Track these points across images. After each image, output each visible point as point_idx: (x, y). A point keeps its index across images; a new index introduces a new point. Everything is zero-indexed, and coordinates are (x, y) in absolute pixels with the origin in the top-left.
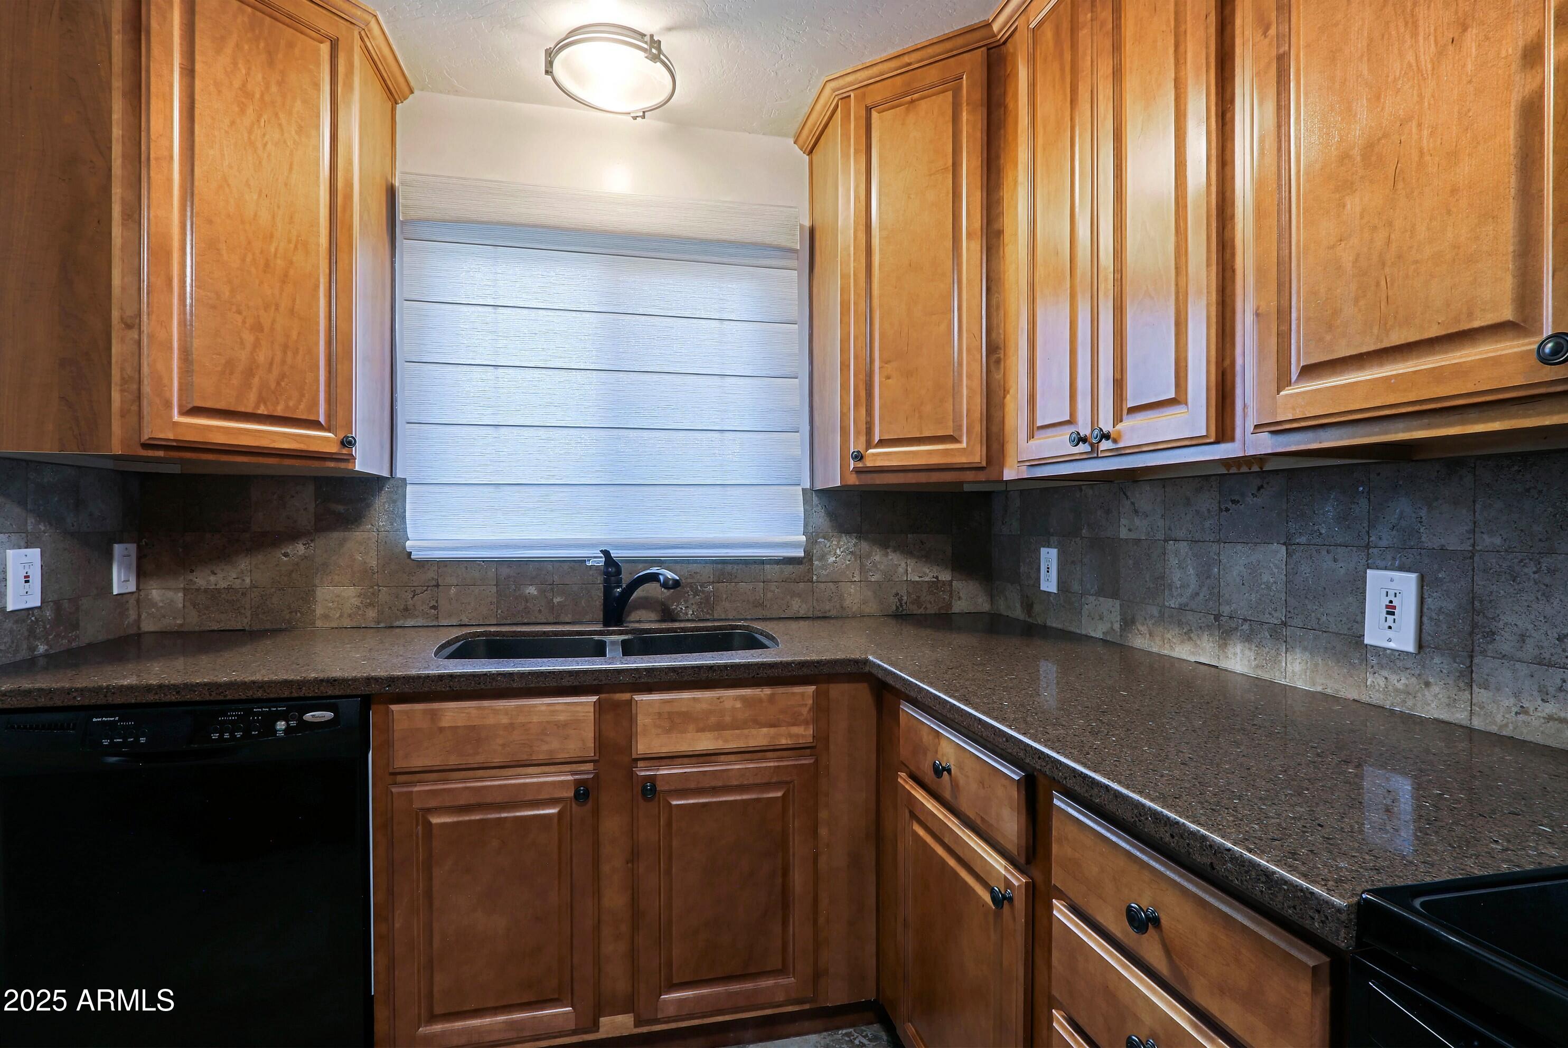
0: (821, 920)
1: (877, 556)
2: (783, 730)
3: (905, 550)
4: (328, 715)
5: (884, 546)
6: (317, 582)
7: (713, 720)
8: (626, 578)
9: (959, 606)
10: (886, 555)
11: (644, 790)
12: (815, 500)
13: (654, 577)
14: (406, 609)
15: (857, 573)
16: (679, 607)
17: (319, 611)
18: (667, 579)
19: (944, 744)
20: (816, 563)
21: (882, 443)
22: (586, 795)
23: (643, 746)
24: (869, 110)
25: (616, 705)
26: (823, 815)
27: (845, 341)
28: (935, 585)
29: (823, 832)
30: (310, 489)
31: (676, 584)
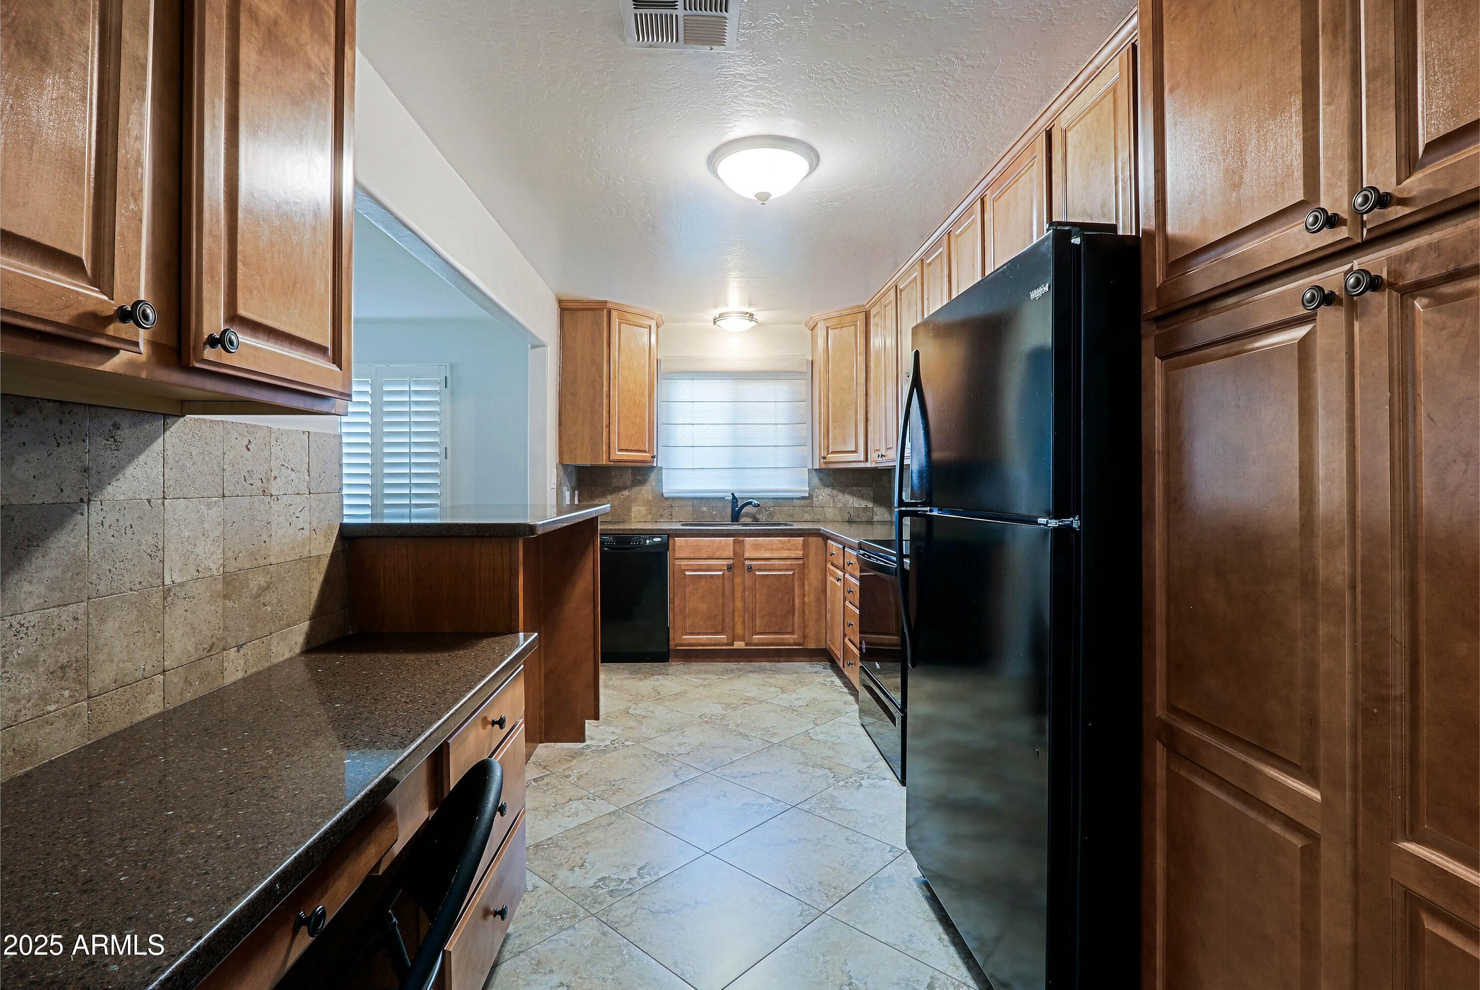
0: (806, 618)
1: (840, 496)
2: (792, 552)
3: (853, 494)
4: (660, 539)
5: (843, 492)
6: (632, 505)
7: (769, 547)
8: (740, 504)
9: (876, 518)
10: (844, 496)
11: (748, 569)
12: (814, 473)
13: (750, 503)
14: (661, 515)
15: (832, 503)
16: (760, 516)
17: (633, 515)
18: (755, 504)
19: (834, 547)
20: (814, 499)
21: (833, 452)
22: (731, 568)
23: (747, 555)
24: (827, 328)
25: (740, 542)
26: (806, 582)
27: (820, 414)
28: (866, 509)
29: (806, 588)
30: (630, 471)
31: (759, 505)
